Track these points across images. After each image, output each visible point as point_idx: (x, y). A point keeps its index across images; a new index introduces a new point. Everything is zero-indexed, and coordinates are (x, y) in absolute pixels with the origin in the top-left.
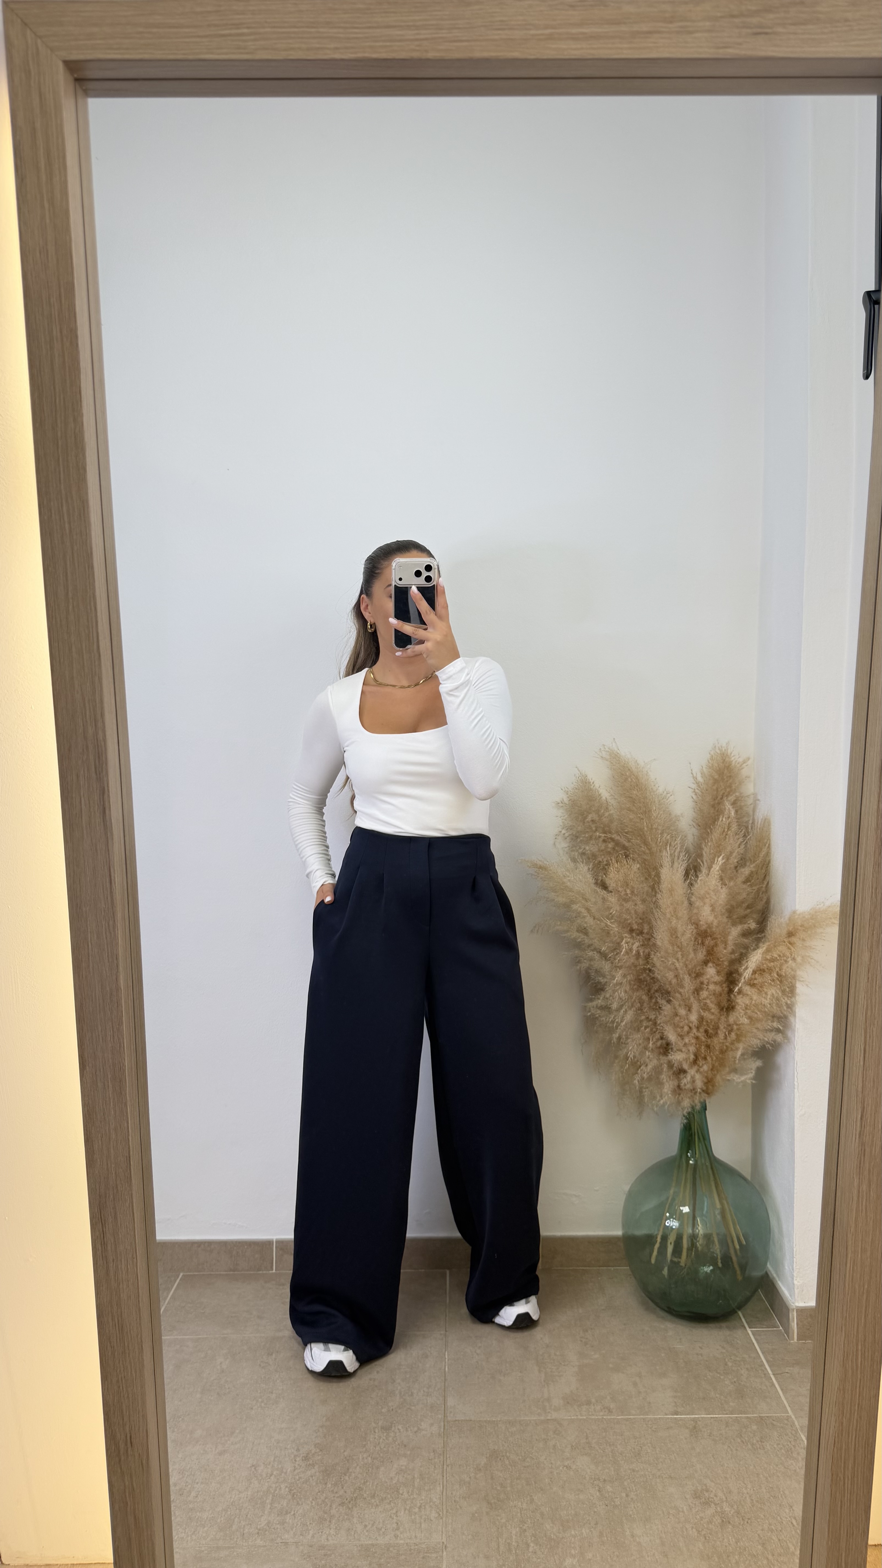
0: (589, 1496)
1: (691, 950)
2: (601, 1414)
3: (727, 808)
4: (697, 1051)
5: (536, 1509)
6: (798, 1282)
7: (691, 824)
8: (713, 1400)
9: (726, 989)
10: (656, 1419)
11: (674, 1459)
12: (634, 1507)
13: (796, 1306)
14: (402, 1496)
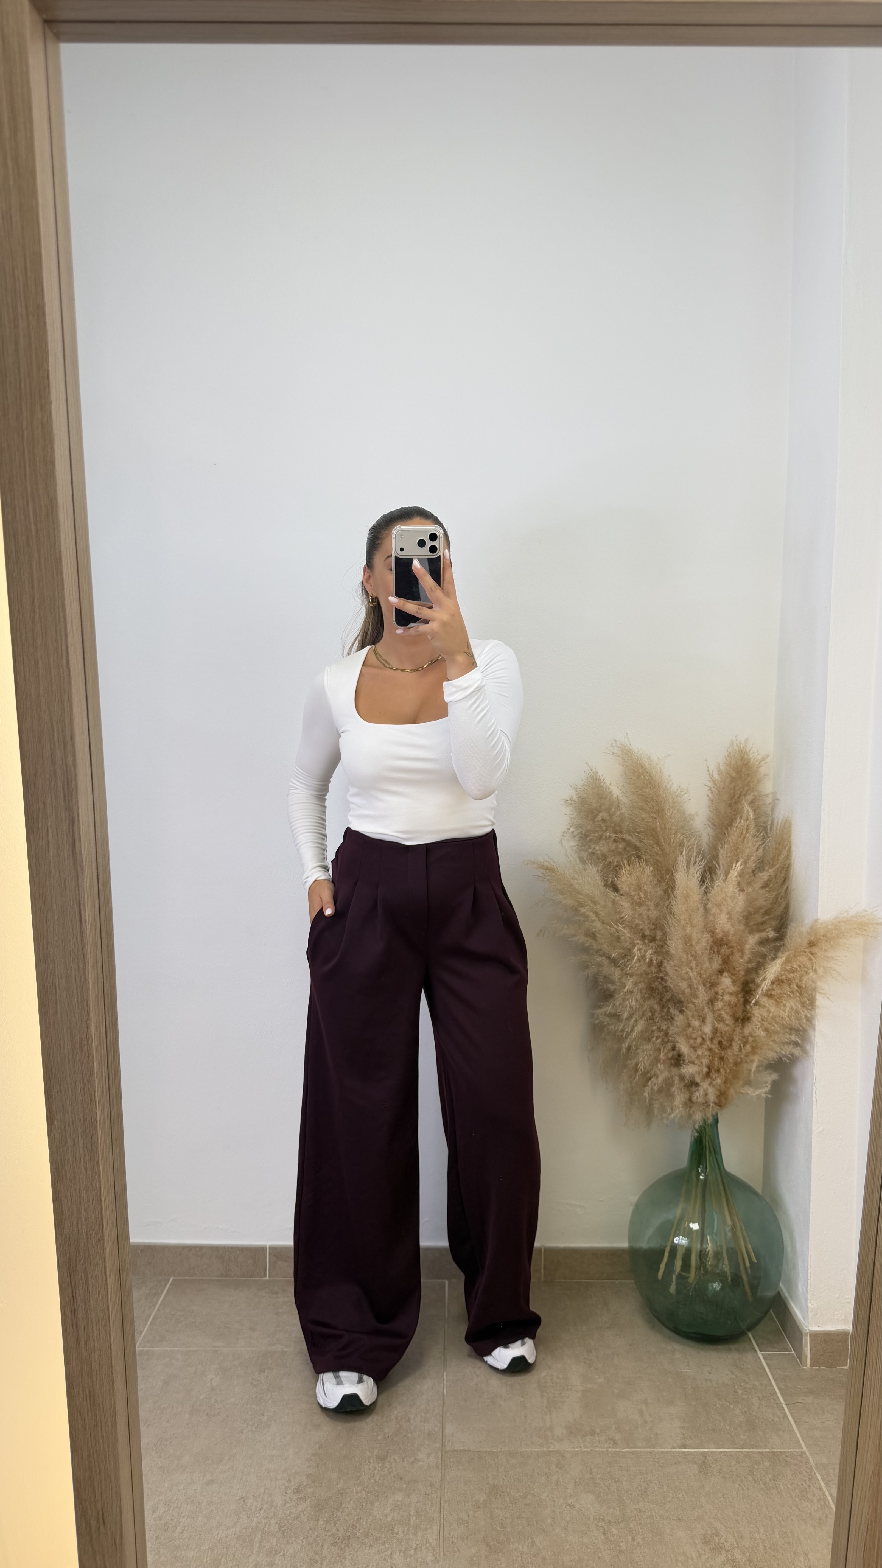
0: (593, 1539)
1: (706, 960)
3: (746, 810)
4: (710, 1063)
5: (537, 1553)
6: (811, 1306)
7: (706, 823)
8: (722, 1432)
9: (742, 999)
10: (663, 1452)
11: (682, 1499)
12: (641, 1553)
13: (809, 1330)
14: (398, 1536)
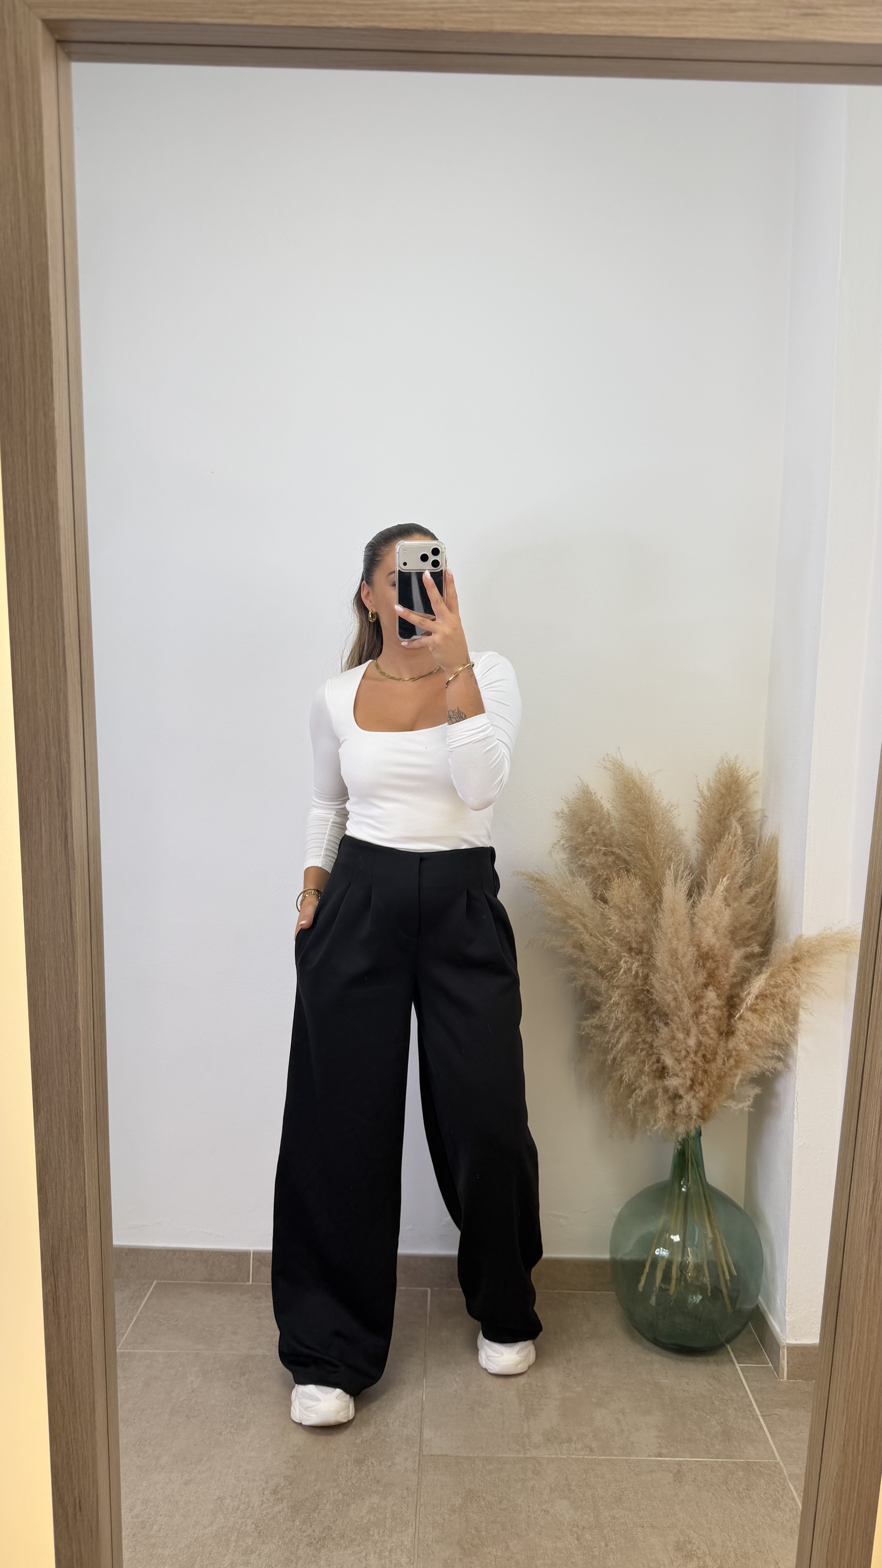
0: (567, 1544)
1: (691, 973)
2: (582, 1453)
3: (734, 826)
4: (694, 1076)
5: (511, 1557)
6: (790, 1318)
7: (694, 839)
8: (698, 1442)
9: (726, 1013)
10: (638, 1461)
11: (656, 1506)
12: (613, 1558)
13: (786, 1343)
14: (373, 1538)
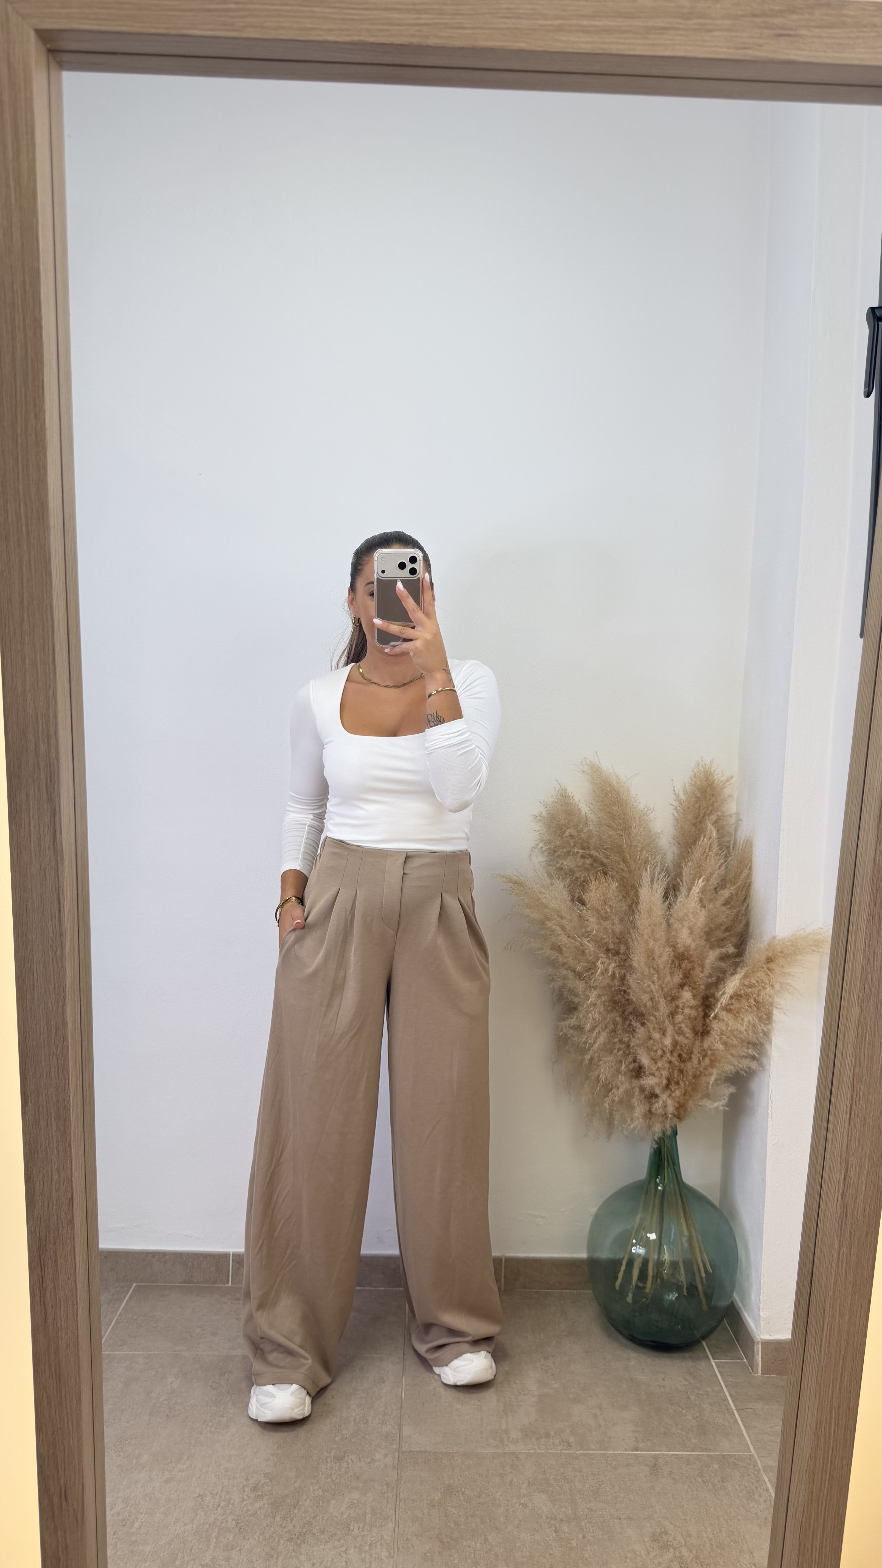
0: (545, 1536)
1: (667, 973)
2: (560, 1448)
3: (709, 829)
4: (670, 1075)
5: (490, 1550)
6: (764, 1314)
7: (671, 842)
8: (674, 1436)
9: (702, 1013)
10: (615, 1455)
11: (633, 1499)
13: (760, 1338)
14: (353, 1533)
